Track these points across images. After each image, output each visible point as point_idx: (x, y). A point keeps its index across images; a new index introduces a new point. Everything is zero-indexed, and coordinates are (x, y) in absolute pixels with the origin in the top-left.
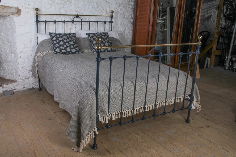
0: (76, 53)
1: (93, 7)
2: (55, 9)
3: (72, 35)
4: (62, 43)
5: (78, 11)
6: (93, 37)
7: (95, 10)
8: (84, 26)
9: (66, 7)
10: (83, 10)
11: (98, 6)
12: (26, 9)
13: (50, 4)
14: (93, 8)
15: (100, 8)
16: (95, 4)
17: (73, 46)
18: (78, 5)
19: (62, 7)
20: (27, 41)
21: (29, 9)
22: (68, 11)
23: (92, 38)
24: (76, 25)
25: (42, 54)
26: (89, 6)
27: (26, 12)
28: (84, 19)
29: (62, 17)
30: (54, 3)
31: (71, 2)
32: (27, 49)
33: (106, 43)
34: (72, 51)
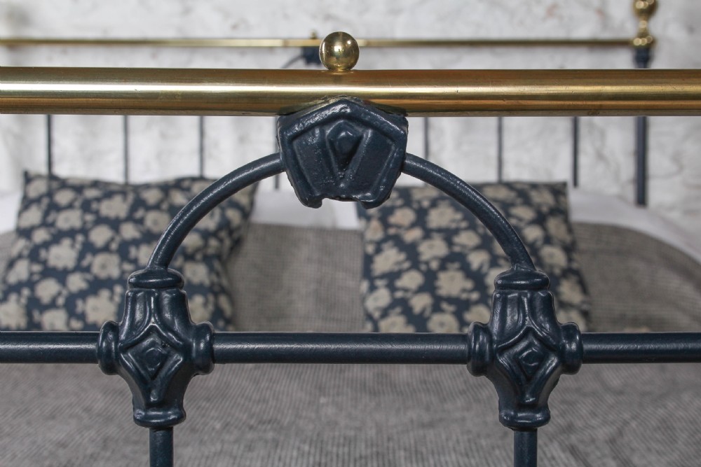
23: (375, 224)
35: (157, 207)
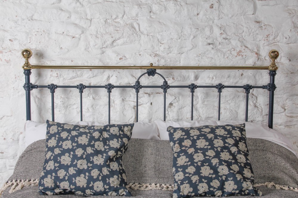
0: (109, 194)
1: (209, 41)
2: (86, 49)
3: (114, 131)
4: (66, 159)
5: (160, 53)
6: (181, 141)
7: (218, 50)
8: (180, 97)
9: (121, 45)
10: (176, 52)
11: (228, 37)
12: (4, 54)
13: (74, 35)
14: (209, 44)
15: (234, 42)
16: (217, 31)
17: (101, 171)
18: (159, 37)
19: (109, 43)
20: (5, 139)
21: (10, 51)
22: (127, 56)
23: (177, 145)
24: (152, 96)
25: (13, 186)
26: (194, 37)
27: (3, 60)
28: (179, 78)
29: (108, 72)
30: (83, 32)
31: (138, 30)
32: (4, 160)
33: (221, 164)
34: (93, 186)
35: (98, 140)
